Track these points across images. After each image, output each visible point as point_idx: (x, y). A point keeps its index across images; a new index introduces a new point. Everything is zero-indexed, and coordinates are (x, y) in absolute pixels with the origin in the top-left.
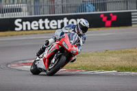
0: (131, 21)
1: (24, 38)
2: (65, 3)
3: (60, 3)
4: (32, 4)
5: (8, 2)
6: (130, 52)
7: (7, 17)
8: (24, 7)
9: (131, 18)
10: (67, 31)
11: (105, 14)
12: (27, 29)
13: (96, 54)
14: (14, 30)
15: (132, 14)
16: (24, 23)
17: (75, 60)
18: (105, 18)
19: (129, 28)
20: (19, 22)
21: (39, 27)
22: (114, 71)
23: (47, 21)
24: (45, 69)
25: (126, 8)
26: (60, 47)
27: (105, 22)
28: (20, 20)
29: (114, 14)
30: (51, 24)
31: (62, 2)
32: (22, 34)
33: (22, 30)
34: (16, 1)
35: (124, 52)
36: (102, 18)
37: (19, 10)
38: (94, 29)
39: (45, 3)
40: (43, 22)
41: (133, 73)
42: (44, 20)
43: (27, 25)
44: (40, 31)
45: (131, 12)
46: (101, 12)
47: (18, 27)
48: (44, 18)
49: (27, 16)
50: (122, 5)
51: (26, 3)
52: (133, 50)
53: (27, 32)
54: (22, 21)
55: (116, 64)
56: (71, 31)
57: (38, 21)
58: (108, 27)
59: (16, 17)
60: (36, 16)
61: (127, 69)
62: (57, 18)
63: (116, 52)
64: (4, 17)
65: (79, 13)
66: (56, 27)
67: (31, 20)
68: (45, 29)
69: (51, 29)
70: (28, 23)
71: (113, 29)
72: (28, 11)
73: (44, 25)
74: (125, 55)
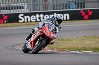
2: (55, 3)
3: (51, 3)
4: (31, 3)
5: (13, 2)
7: (13, 13)
8: (25, 5)
10: (47, 23)
11: (84, 11)
12: (27, 21)
13: (78, 39)
14: (18, 22)
16: (26, 17)
17: (53, 43)
18: (84, 14)
20: (22, 16)
21: (36, 19)
22: (90, 51)
23: (42, 16)
26: (42, 34)
27: (84, 16)
28: (23, 15)
31: (53, 2)
32: (24, 25)
33: (24, 22)
34: (19, 1)
35: (98, 38)
36: (81, 13)
37: (22, 8)
38: (76, 21)
39: (41, 3)
40: (39, 16)
42: (39, 15)
43: (27, 18)
46: (81, 9)
47: (21, 20)
48: (40, 14)
49: (27, 12)
50: (96, 4)
51: (27, 2)
53: (27, 23)
54: (24, 15)
55: (92, 46)
56: (50, 23)
57: (35, 15)
58: (86, 19)
59: (19, 12)
60: (34, 12)
62: (49, 13)
63: (92, 38)
64: (11, 13)
65: (65, 10)
67: (30, 15)
68: (40, 21)
70: (28, 17)
72: (28, 8)
73: (40, 18)
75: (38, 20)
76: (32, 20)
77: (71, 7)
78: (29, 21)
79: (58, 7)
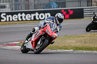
0: (83, 15)
1: (7, 26)
2: (36, 2)
3: (33, 2)
4: (13, 3)
6: (83, 36)
8: (8, 5)
9: (83, 13)
11: (65, 10)
15: (84, 10)
16: (8, 16)
18: (65, 13)
19: (82, 20)
21: (18, 19)
22: (71, 50)
23: (23, 15)
24: (33, 49)
25: (79, 5)
26: (44, 33)
29: (71, 10)
30: (27, 17)
31: (35, 2)
32: (6, 24)
33: (6, 21)
35: (78, 37)
37: (4, 7)
39: (23, 2)
40: (21, 15)
41: (85, 51)
42: (21, 14)
43: (9, 18)
44: (19, 22)
45: (83, 9)
47: (3, 19)
49: (10, 11)
50: (77, 3)
51: (9, 2)
52: (84, 35)
53: (9, 23)
55: (73, 45)
56: (51, 22)
57: (17, 14)
58: (67, 19)
59: (2, 12)
60: (16, 11)
61: (80, 49)
62: (31, 13)
66: (30, 19)
67: (12, 14)
68: (22, 20)
69: (26, 20)
70: (10, 16)
71: (71, 20)
72: (10, 7)
74: (79, 38)
75: (20, 19)
76: (14, 20)
77: (52, 7)
78: (11, 20)
79: (39, 6)
